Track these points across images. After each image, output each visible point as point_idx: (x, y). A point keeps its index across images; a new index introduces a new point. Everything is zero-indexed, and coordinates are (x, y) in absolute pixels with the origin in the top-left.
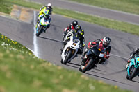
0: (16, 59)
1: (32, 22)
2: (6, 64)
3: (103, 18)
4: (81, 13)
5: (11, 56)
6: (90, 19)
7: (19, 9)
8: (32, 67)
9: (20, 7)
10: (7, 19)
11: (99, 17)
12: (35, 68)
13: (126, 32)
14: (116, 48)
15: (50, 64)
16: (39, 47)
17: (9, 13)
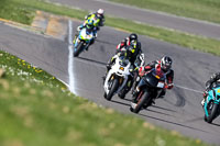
0: (40, 97)
1: (67, 39)
2: (24, 104)
3: (179, 31)
4: (144, 24)
5: (33, 91)
6: (157, 34)
7: (45, 17)
8: (66, 109)
9: (47, 14)
10: (27, 32)
11: (172, 30)
12: (71, 112)
13: (215, 54)
14: (199, 79)
15: (95, 105)
16: (77, 77)
17: (28, 24)
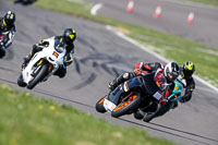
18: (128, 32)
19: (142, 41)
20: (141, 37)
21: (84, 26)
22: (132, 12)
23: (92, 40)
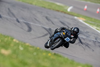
18: (84, 20)
19: (91, 24)
20: (90, 22)
21: (64, 16)
22: (86, 10)
23: (68, 23)
